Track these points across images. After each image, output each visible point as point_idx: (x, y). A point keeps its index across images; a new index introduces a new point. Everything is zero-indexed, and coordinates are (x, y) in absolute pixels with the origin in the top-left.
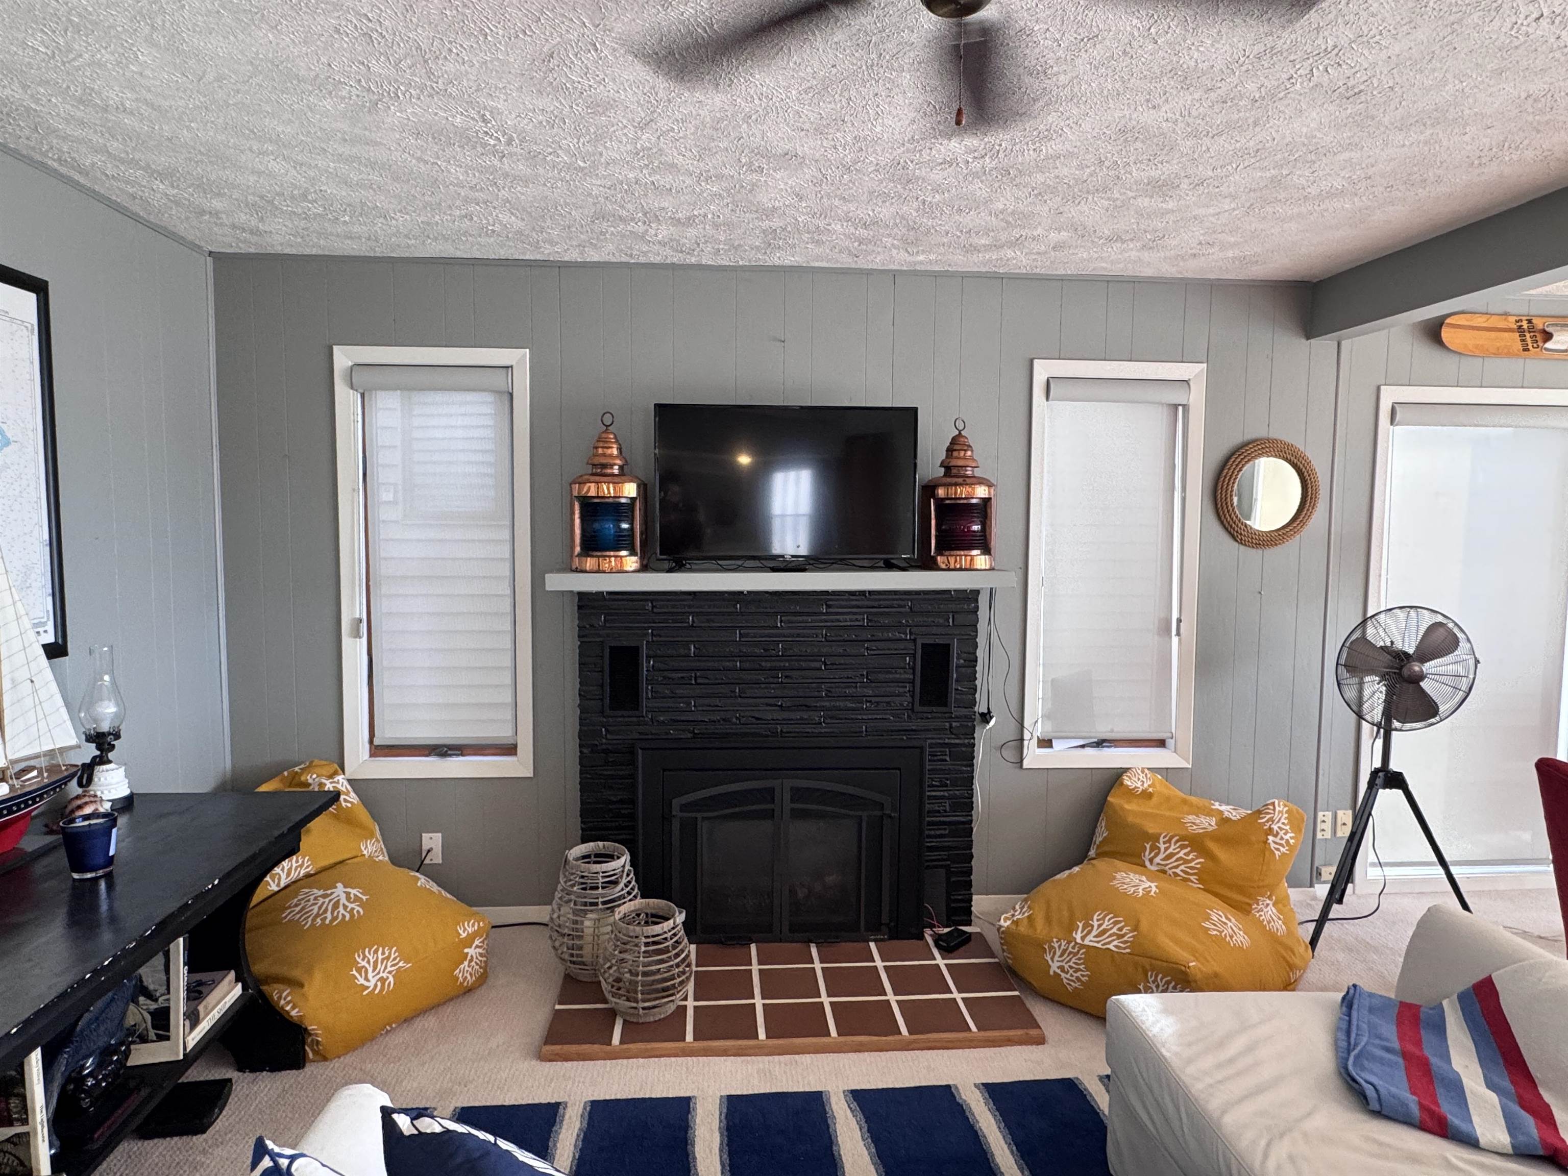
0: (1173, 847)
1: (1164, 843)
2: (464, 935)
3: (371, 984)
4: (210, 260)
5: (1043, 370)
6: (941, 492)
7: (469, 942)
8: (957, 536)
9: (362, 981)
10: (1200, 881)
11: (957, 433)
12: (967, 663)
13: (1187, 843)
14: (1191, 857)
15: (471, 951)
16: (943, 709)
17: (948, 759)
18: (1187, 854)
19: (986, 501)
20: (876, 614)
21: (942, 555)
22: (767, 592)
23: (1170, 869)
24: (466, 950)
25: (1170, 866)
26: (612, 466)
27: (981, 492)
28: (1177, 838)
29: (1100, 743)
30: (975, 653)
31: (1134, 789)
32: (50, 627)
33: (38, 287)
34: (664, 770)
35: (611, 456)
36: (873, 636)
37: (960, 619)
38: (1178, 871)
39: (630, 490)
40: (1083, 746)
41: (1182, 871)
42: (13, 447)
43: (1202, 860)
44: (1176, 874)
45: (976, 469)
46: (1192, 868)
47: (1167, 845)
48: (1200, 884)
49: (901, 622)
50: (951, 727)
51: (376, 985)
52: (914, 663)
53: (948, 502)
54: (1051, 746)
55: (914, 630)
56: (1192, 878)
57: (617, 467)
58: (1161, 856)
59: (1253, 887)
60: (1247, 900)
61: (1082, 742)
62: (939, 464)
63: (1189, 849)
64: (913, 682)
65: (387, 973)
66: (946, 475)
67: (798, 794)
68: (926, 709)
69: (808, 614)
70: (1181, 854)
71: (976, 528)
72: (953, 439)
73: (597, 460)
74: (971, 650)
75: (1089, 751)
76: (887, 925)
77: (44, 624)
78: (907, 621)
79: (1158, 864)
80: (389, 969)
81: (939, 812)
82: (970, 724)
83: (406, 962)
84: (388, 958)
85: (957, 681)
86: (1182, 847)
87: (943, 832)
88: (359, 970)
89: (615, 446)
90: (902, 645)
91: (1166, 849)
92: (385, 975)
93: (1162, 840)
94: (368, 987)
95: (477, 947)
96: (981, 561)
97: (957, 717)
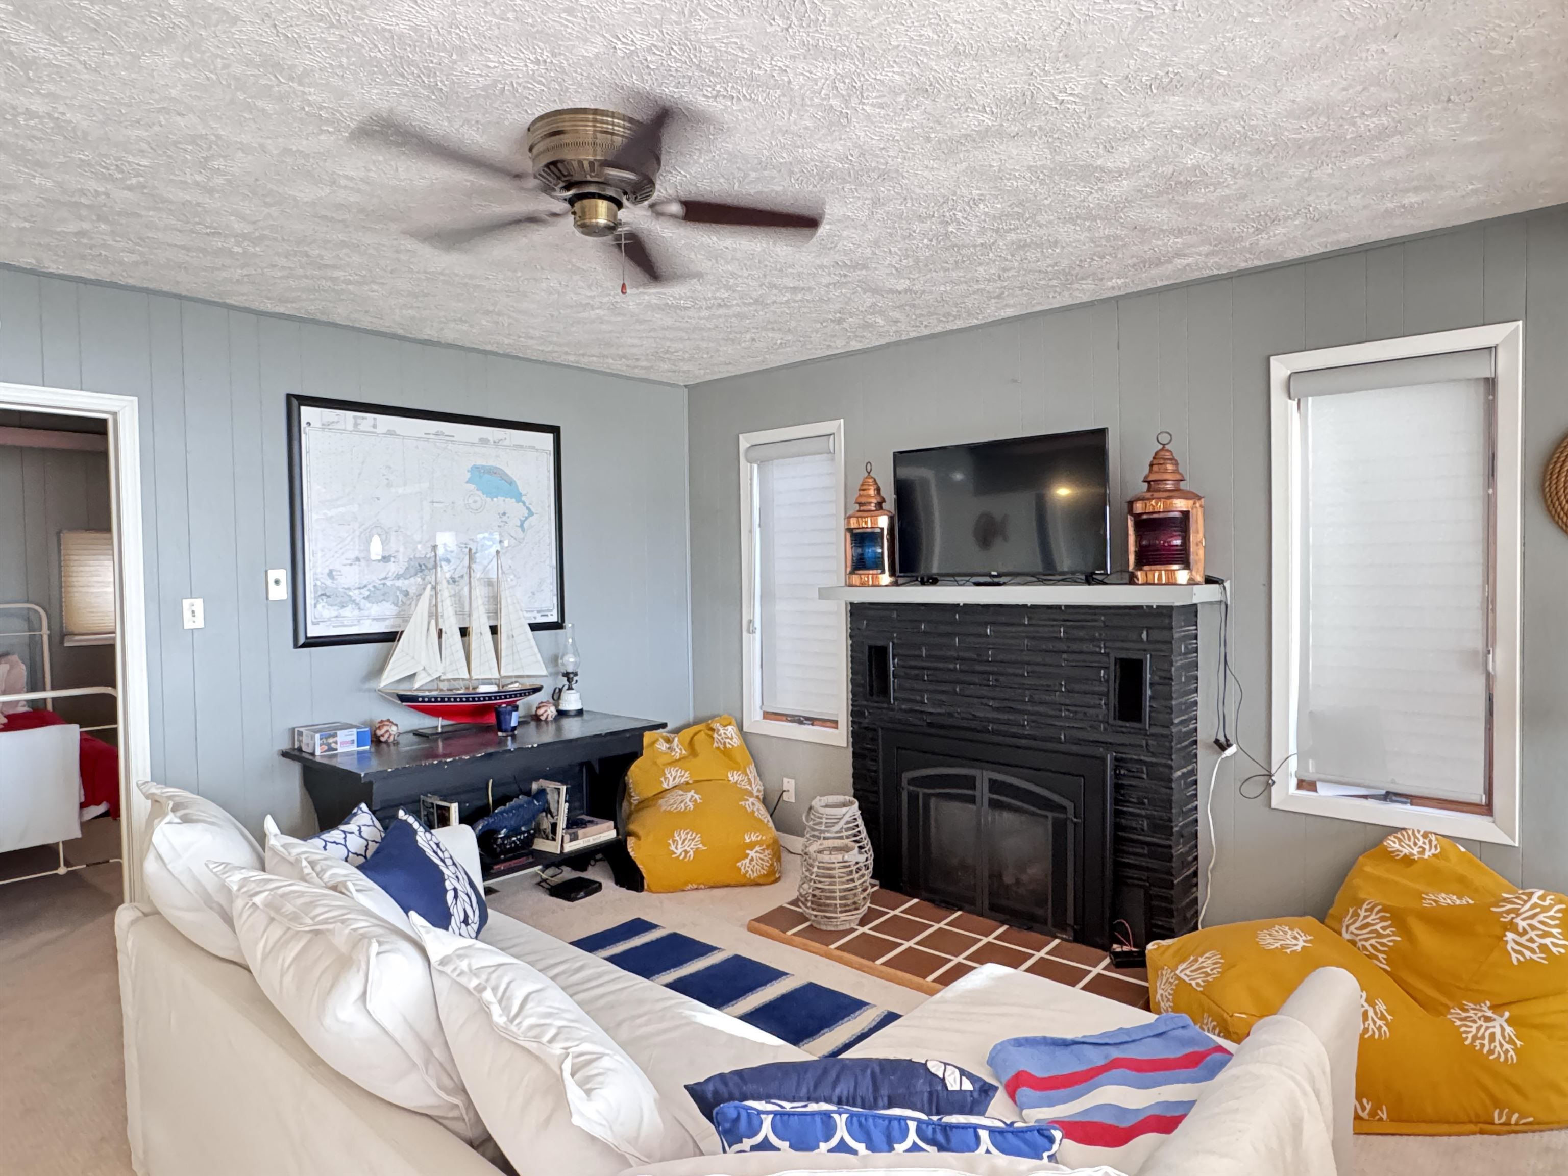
0: (1373, 917)
1: (1366, 910)
2: (748, 841)
3: (678, 852)
4: (686, 390)
5: (1280, 368)
6: (1139, 507)
7: (751, 846)
8: (1158, 550)
9: (673, 848)
10: (1389, 961)
11: (1160, 446)
12: (1162, 681)
13: (1388, 915)
14: (1388, 931)
15: (752, 854)
16: (1136, 725)
17: (1145, 776)
18: (1384, 928)
19: (1186, 514)
20: (1074, 627)
21: (1141, 570)
22: (979, 605)
23: (1360, 940)
24: (748, 852)
25: (1360, 937)
26: (870, 503)
27: (1181, 504)
28: (1380, 907)
29: (1388, 796)
30: (1170, 671)
31: (1393, 852)
32: (555, 612)
33: (555, 431)
34: (898, 748)
35: (870, 496)
36: (1069, 647)
37: (1156, 635)
38: (1367, 944)
39: (883, 522)
40: (1365, 797)
41: (1372, 945)
42: (535, 516)
43: (1398, 939)
44: (1364, 947)
45: (1182, 483)
46: (1383, 944)
47: (1368, 913)
48: (1387, 965)
49: (1094, 636)
50: (1147, 744)
51: (681, 854)
52: (1108, 676)
53: (1145, 517)
54: (1316, 790)
55: (1108, 644)
56: (1380, 956)
57: (873, 505)
58: (1358, 924)
59: (1459, 988)
60: (1443, 1000)
61: (1363, 792)
62: (1142, 479)
63: (1389, 922)
64: (1107, 694)
65: (690, 847)
66: (1149, 490)
67: (995, 786)
68: (1120, 723)
69: (1012, 625)
70: (1378, 927)
71: (1177, 542)
72: (1156, 453)
73: (863, 500)
74: (1166, 666)
75: (1370, 803)
76: (1073, 928)
77: (551, 611)
78: (1100, 635)
79: (1352, 933)
80: (692, 846)
81: (1135, 829)
82: (1167, 744)
83: (704, 845)
84: (693, 839)
85: (1151, 698)
86: (1383, 919)
87: (1140, 851)
88: (674, 841)
89: (872, 488)
90: (1097, 658)
91: (1366, 917)
92: (688, 849)
93: (1365, 906)
94: (675, 853)
95: (757, 852)
96: (1182, 576)
97: (1152, 735)
